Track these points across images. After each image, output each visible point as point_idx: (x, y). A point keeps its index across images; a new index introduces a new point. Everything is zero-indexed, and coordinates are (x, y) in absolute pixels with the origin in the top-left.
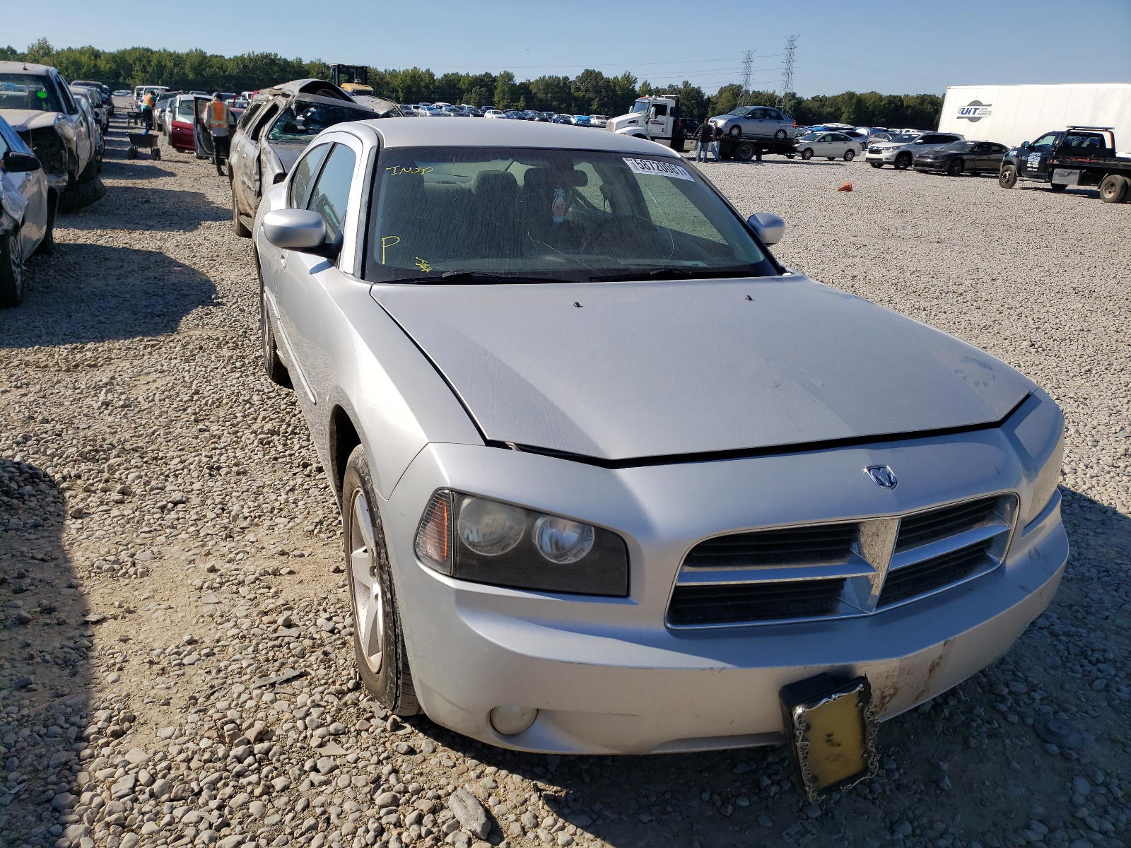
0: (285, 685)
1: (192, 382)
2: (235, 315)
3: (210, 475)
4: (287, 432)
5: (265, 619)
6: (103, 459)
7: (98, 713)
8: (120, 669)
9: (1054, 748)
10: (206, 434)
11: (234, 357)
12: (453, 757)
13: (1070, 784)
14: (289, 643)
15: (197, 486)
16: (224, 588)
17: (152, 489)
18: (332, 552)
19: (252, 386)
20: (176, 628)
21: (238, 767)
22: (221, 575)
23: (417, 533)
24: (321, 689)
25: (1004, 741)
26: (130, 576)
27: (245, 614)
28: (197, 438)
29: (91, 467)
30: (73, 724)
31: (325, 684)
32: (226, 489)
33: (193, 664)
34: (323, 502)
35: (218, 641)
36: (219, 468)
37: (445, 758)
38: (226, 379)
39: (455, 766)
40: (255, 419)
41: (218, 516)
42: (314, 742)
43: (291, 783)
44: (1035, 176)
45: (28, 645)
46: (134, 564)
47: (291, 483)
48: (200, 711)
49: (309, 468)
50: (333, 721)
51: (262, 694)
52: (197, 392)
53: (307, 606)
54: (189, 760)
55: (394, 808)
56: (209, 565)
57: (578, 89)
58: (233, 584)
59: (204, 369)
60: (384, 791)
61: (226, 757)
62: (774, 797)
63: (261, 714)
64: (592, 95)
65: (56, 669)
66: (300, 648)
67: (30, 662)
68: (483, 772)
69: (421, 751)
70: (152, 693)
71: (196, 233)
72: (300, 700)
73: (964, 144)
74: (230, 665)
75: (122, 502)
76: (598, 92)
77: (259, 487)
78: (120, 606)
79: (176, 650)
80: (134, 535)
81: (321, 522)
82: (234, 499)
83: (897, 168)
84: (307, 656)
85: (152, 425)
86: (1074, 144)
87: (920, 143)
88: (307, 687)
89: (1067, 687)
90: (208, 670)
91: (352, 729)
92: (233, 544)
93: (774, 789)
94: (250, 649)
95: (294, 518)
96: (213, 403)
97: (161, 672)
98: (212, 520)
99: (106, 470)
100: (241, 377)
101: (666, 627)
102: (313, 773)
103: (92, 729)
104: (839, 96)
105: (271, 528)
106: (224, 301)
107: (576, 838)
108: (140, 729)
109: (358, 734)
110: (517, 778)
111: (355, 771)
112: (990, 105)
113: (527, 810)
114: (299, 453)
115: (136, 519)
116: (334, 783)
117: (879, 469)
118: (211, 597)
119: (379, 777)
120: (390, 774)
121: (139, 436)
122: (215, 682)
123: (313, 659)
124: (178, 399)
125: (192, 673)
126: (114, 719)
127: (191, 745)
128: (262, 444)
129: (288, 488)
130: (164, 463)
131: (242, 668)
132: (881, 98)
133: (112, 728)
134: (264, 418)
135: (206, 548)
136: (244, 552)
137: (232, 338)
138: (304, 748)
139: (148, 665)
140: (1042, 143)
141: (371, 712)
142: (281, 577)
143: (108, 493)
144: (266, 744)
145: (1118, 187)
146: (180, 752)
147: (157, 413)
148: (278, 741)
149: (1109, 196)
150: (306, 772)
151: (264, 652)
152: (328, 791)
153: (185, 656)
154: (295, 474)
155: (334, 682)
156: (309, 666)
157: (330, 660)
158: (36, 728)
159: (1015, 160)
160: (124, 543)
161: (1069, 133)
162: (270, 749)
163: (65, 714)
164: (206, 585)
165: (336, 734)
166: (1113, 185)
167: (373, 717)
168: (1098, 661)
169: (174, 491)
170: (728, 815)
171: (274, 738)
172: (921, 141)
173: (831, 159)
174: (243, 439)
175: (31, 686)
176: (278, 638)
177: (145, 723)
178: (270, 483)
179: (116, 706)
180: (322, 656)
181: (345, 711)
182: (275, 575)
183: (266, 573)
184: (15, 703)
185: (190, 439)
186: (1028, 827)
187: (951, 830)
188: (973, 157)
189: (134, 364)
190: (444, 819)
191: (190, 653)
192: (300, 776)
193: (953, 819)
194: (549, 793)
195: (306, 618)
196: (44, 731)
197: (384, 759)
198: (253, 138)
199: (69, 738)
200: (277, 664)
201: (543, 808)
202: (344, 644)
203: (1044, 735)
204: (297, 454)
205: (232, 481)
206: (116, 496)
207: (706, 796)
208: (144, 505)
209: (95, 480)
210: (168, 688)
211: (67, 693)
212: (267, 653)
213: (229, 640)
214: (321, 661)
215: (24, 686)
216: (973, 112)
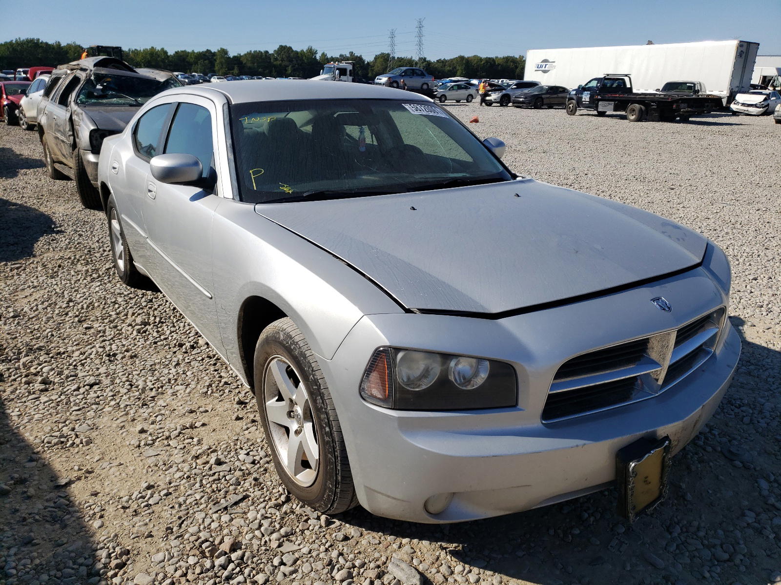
0: (235, 507)
1: (63, 293)
2: (76, 239)
3: (110, 361)
4: (156, 322)
5: (199, 461)
6: (15, 359)
7: (99, 552)
8: (102, 517)
9: (738, 463)
10: (92, 330)
11: (90, 271)
12: (376, 537)
13: (756, 484)
14: (225, 476)
15: (102, 370)
16: (156, 444)
17: (67, 377)
18: (227, 405)
19: (113, 291)
20: (132, 479)
21: (226, 573)
22: (151, 434)
23: (362, 381)
24: (263, 505)
25: (709, 464)
26: (78, 446)
27: (182, 460)
28: (85, 334)
29: (8, 366)
30: (81, 565)
31: (264, 501)
32: (126, 369)
33: (158, 503)
34: (205, 371)
35: (170, 483)
36: (115, 355)
37: (371, 538)
38: (90, 288)
39: (380, 543)
40: (126, 315)
41: (129, 390)
42: (274, 545)
43: (269, 577)
44: (587, 107)
45: (17, 511)
46: (77, 436)
47: (175, 359)
48: (178, 537)
49: (184, 347)
50: (281, 527)
51: (220, 516)
52: (70, 300)
53: (227, 447)
54: (185, 575)
55: (351, 580)
56: (139, 428)
57: (276, 59)
58: (163, 440)
59: (68, 282)
60: (339, 570)
61: (213, 567)
62: (593, 524)
63: (226, 531)
64: (287, 63)
65: (48, 526)
66: (234, 479)
67: (25, 523)
68: (401, 543)
69: (353, 537)
70: (135, 530)
71: (16, 179)
72: (251, 515)
73: (542, 88)
74: (187, 499)
75: (46, 390)
76: (291, 61)
77: (151, 366)
78: (80, 470)
79: (140, 495)
80: (68, 414)
81: (210, 385)
82: (136, 377)
83: (502, 105)
84: (242, 483)
85: (44, 328)
86: (608, 85)
87: (515, 88)
88: (252, 505)
89: (730, 424)
90: (171, 506)
91: (298, 530)
92: (150, 410)
93: (592, 519)
94: (198, 485)
95: (189, 384)
96: (88, 307)
97: (134, 513)
98: (125, 394)
99: (21, 367)
100: (101, 285)
101: (542, 423)
102: (282, 567)
103: (100, 565)
104: (454, 59)
105: (174, 394)
106: (63, 230)
107: (481, 576)
108: (137, 559)
109: (302, 533)
110: (425, 543)
111: (312, 559)
112: (554, 62)
113: (442, 564)
114: (172, 336)
115: (65, 401)
116: (300, 570)
117: (659, 299)
118: (151, 451)
119: (331, 561)
120: (338, 556)
121: (38, 338)
122: (181, 514)
123: (247, 485)
124: (57, 307)
125: (160, 509)
126: (112, 555)
127: (181, 563)
128: (139, 332)
129: (174, 364)
130: (68, 356)
131: (196, 500)
132: (481, 59)
133: (114, 563)
134: (133, 314)
135: (130, 416)
136: (162, 415)
137: (81, 257)
138: (268, 550)
139: (122, 511)
140: (590, 85)
141: (306, 515)
142: (197, 429)
143: (31, 385)
144: (239, 553)
145: (637, 112)
146: (176, 570)
147: (44, 319)
148: (246, 548)
149: (632, 118)
150: (276, 567)
151: (208, 485)
152: (299, 577)
153: (149, 498)
154: (175, 353)
155: (270, 499)
156: (246, 491)
157: (261, 484)
158: (52, 573)
159: (575, 97)
160: (62, 421)
161: (605, 78)
162: (243, 555)
163: (71, 558)
164: (142, 443)
165: (287, 535)
166: (634, 110)
167: (309, 519)
168: (740, 406)
169: (86, 376)
170: (570, 541)
171: (243, 547)
172: (515, 87)
173: (458, 101)
174: (123, 330)
175: (35, 541)
176: (215, 473)
177: (138, 554)
178: (159, 361)
179: (111, 545)
180: (253, 482)
181: (287, 518)
182: (193, 428)
183: (186, 428)
184: (27, 557)
185: (81, 336)
186: (743, 515)
187: (702, 525)
188: (548, 96)
189: (8, 283)
190: (388, 581)
191: (152, 496)
192: (274, 570)
193: (701, 518)
194: (451, 549)
195: (229, 456)
196: (59, 574)
197: (329, 547)
198: (60, 103)
199: (83, 576)
200: (222, 492)
201: (452, 560)
202: (266, 470)
203: (730, 457)
204: (170, 338)
205: (129, 363)
206: (38, 386)
207: (552, 532)
208: (65, 390)
209: (16, 376)
210: (146, 524)
211: (65, 542)
212: (211, 486)
213: (178, 481)
214: (255, 485)
215: (29, 542)
216: (544, 66)
